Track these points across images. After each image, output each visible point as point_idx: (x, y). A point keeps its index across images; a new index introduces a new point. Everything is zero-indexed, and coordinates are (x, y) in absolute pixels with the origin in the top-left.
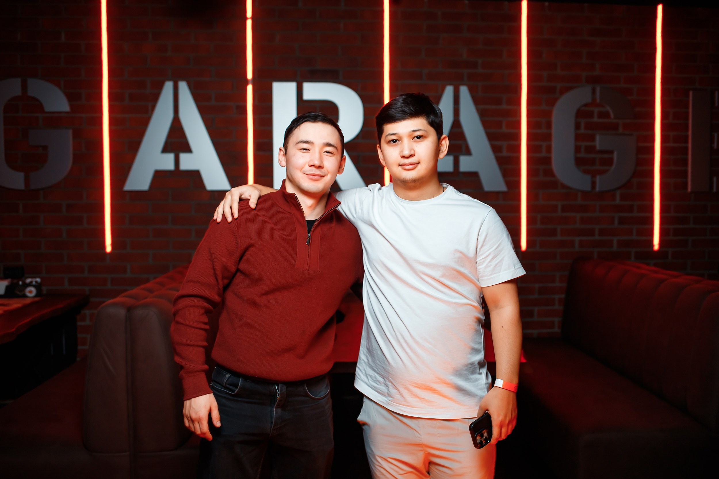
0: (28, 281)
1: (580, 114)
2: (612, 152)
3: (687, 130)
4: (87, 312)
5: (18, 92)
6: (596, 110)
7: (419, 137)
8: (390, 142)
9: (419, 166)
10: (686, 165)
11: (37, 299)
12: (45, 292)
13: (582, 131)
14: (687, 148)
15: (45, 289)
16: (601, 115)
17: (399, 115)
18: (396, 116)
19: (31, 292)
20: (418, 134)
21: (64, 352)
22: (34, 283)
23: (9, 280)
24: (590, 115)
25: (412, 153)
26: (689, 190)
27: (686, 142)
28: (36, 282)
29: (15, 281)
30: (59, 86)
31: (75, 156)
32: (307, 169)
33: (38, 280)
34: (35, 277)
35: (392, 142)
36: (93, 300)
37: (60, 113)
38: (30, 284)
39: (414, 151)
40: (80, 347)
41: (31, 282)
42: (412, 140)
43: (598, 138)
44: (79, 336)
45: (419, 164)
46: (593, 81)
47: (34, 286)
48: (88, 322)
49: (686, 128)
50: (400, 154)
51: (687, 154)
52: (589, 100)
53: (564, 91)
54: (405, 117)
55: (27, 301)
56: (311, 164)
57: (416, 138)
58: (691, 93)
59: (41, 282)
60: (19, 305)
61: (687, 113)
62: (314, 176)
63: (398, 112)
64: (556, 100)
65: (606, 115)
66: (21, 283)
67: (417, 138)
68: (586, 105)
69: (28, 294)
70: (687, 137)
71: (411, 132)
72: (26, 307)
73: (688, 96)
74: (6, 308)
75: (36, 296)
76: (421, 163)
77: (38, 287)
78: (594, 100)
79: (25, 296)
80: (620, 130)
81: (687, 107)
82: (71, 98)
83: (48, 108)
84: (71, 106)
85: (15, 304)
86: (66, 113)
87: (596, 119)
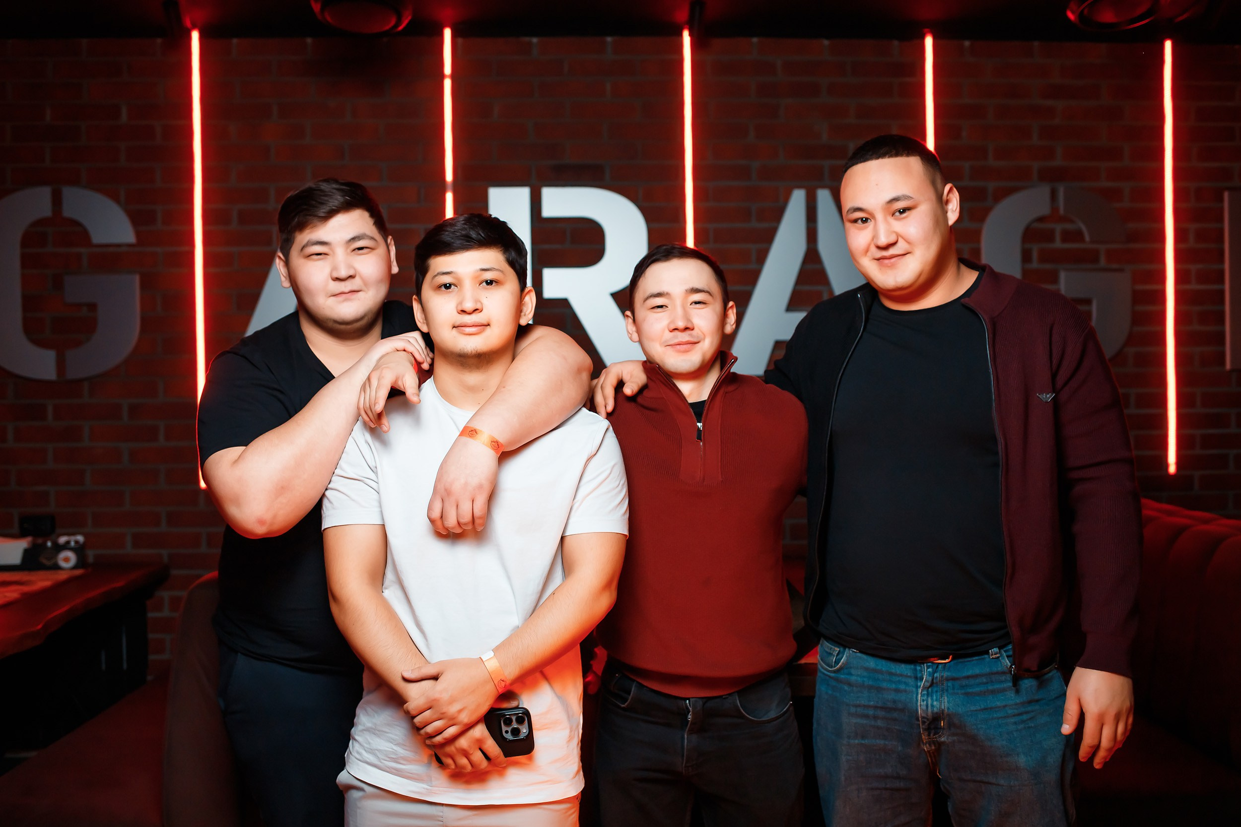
0: (62, 540)
1: (1031, 235)
2: (1088, 302)
3: (1221, 260)
4: (165, 595)
5: (46, 210)
6: (1058, 228)
7: (490, 283)
8: (440, 287)
9: (488, 330)
10: (1222, 322)
11: (79, 572)
12: (91, 560)
13: (1035, 265)
14: (1222, 292)
15: (91, 554)
16: (1067, 236)
17: (458, 242)
18: (453, 243)
19: (67, 560)
20: (489, 276)
21: (125, 666)
22: (73, 544)
23: (30, 539)
24: (1049, 236)
25: (478, 306)
26: (1228, 366)
27: (1221, 281)
28: (77, 542)
29: (40, 541)
30: (117, 200)
31: (144, 320)
32: (668, 335)
33: (80, 538)
34: (74, 534)
35: (443, 288)
36: (175, 572)
37: (119, 246)
38: (66, 547)
39: (482, 304)
40: (152, 657)
41: (68, 542)
42: (478, 285)
43: (1063, 276)
44: (151, 636)
45: (488, 326)
46: (1051, 176)
47: (71, 549)
48: (166, 613)
49: (1220, 256)
50: (457, 307)
51: (1222, 302)
52: (1045, 210)
53: (1001, 195)
54: (470, 245)
55: (62, 576)
56: (673, 327)
57: (484, 284)
58: (1226, 195)
59: (85, 543)
60: (47, 583)
61: (1221, 231)
62: (682, 346)
63: (457, 237)
64: (987, 211)
65: (1077, 236)
66: (49, 544)
67: (486, 283)
68: (1041, 219)
69: (63, 564)
70: (1221, 273)
71: (477, 271)
72: (59, 586)
73: (1221, 200)
74: (26, 589)
75: (75, 568)
76: (492, 324)
77: (79, 550)
78: (1055, 209)
79: (57, 567)
80: (1103, 262)
81: (1221, 219)
82: (138, 219)
83: (98, 238)
84: (138, 234)
85: (41, 581)
86: (130, 245)
87: (1058, 244)
